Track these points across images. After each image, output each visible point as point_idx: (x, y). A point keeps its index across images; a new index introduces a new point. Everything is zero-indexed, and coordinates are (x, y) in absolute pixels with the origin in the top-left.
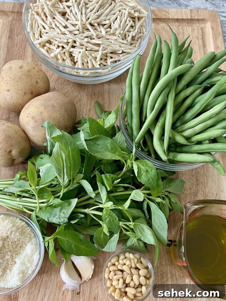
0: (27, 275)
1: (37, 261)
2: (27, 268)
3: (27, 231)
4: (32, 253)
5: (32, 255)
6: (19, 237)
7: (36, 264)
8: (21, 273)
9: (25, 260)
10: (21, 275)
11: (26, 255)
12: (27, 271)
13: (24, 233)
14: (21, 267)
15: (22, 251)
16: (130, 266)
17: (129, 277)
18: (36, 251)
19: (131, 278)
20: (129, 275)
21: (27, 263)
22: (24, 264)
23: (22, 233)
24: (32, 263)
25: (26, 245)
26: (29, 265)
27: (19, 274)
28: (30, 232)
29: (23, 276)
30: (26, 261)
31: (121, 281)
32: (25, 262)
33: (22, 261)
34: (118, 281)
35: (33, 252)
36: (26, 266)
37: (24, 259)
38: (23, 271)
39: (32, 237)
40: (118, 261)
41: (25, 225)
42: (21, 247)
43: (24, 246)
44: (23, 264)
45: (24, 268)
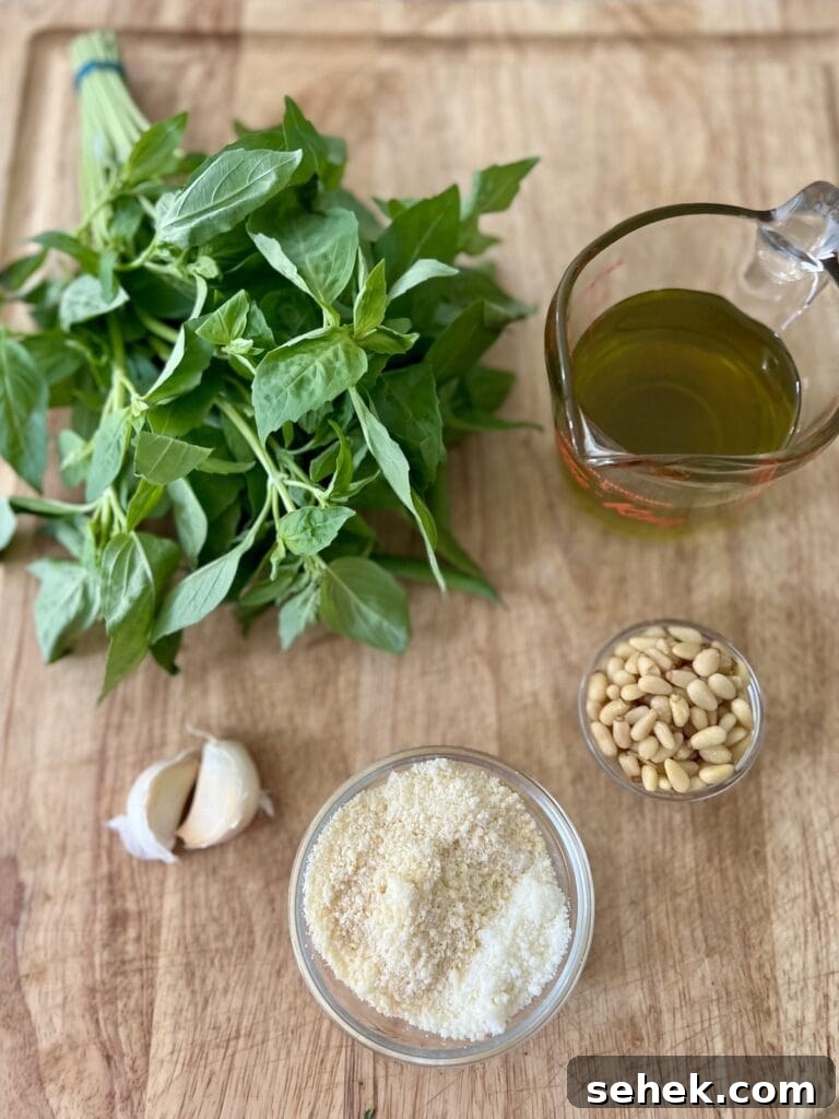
0: (524, 1000)
1: (563, 952)
2: (526, 974)
3: (521, 829)
4: (543, 915)
5: (541, 926)
6: (497, 847)
7: (556, 960)
8: (503, 988)
9: (518, 940)
10: (505, 998)
11: (521, 922)
12: (523, 983)
13: (513, 833)
14: (505, 966)
15: (501, 902)
16: (657, 671)
17: (676, 702)
18: (557, 912)
19: (683, 701)
20: (674, 697)
21: (525, 954)
22: (515, 956)
23: (509, 834)
24: (542, 954)
25: (514, 880)
26: (533, 961)
27: (497, 992)
28: (532, 831)
29: (511, 1002)
30: (522, 945)
31: (662, 731)
32: (519, 949)
33: (507, 943)
34: (652, 738)
35: (548, 914)
36: (521, 966)
37: (516, 935)
38: (509, 980)
39: (537, 854)
40: (609, 682)
41: (519, 806)
42: (496, 885)
43: (508, 882)
44: (512, 954)
45: (515, 972)
